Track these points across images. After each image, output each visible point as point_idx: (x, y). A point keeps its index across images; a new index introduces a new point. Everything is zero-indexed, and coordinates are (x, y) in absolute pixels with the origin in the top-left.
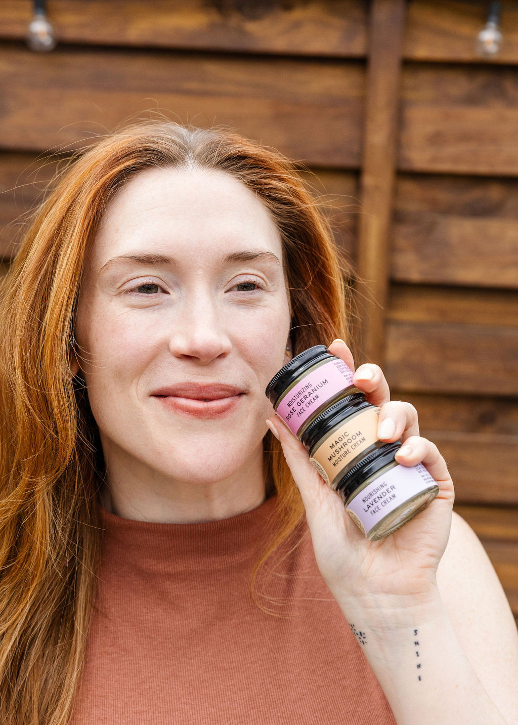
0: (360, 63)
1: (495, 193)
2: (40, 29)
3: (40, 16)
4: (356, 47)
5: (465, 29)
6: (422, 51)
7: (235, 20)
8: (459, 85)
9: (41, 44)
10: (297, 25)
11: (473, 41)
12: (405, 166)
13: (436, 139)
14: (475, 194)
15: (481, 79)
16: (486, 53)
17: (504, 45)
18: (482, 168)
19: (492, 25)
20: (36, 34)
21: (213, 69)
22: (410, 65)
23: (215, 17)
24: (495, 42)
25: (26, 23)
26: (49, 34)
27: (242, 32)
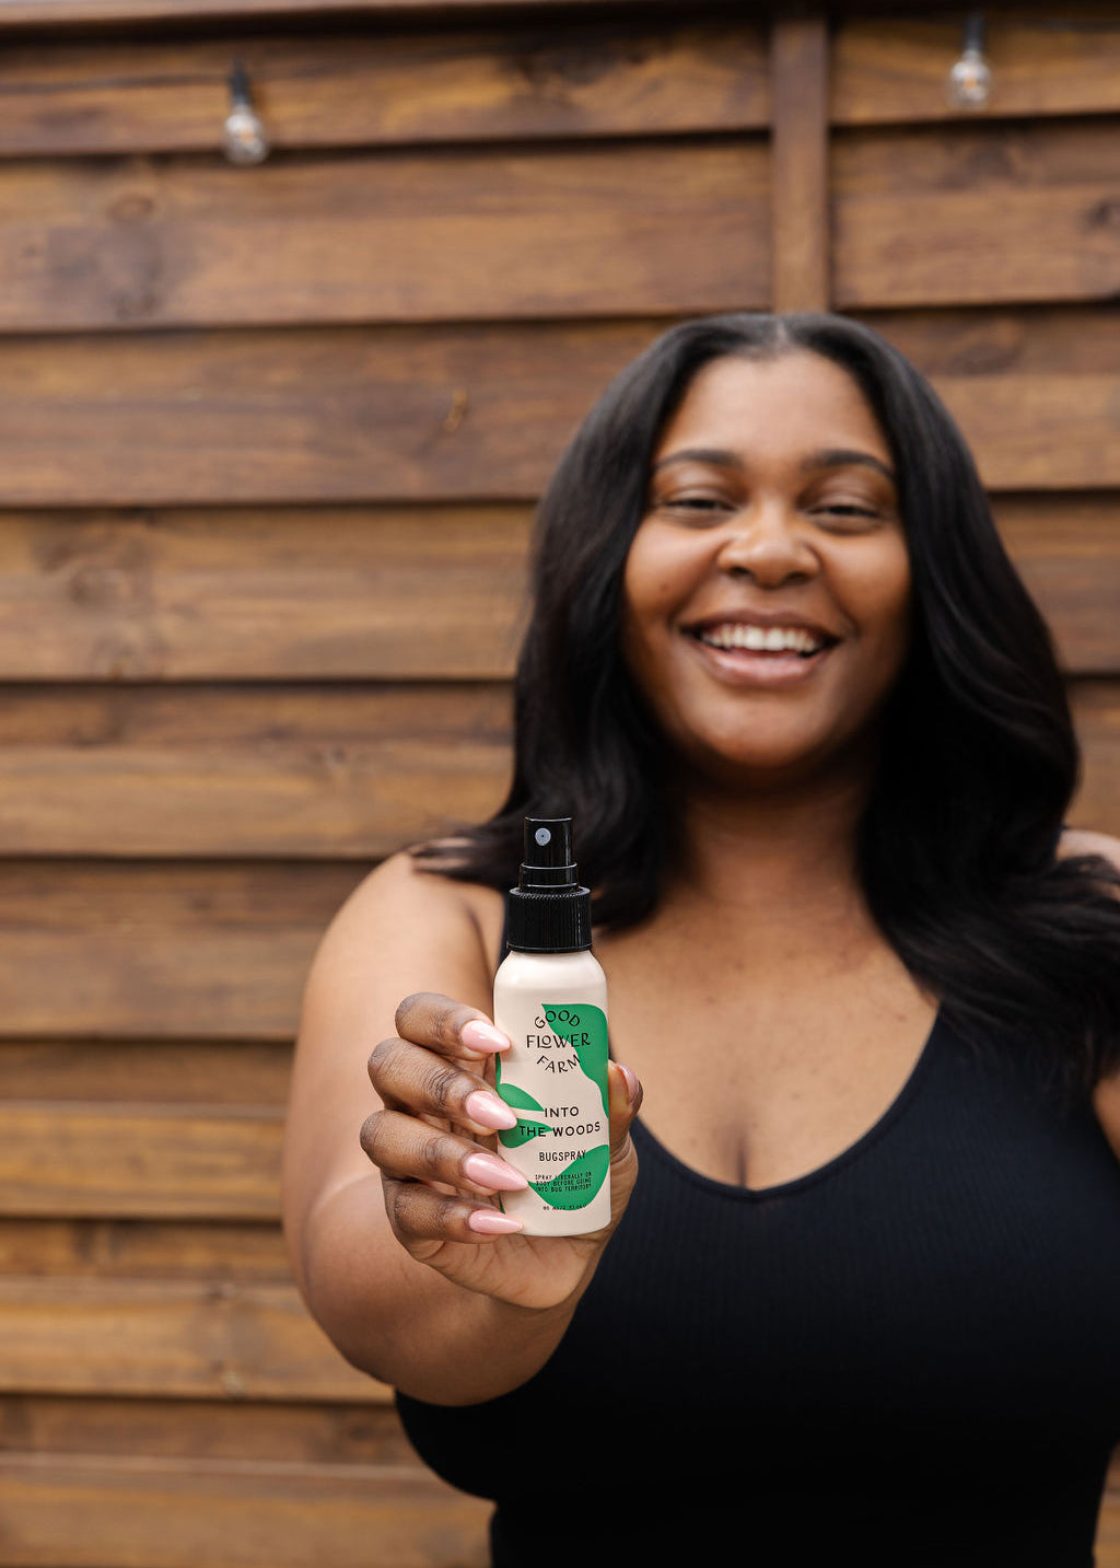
0: (757, 138)
1: (1004, 333)
2: (242, 127)
3: (242, 108)
4: (751, 114)
5: (930, 66)
6: (862, 111)
7: (553, 87)
8: (932, 159)
9: (247, 153)
10: (655, 86)
11: (942, 84)
12: (846, 300)
13: (896, 252)
14: (973, 338)
15: (967, 149)
16: (968, 101)
17: (994, 87)
18: (977, 294)
19: (972, 54)
20: (237, 136)
21: (523, 169)
22: (841, 134)
23: (521, 86)
24: (979, 82)
25: (219, 122)
26: (259, 135)
27: (565, 105)
